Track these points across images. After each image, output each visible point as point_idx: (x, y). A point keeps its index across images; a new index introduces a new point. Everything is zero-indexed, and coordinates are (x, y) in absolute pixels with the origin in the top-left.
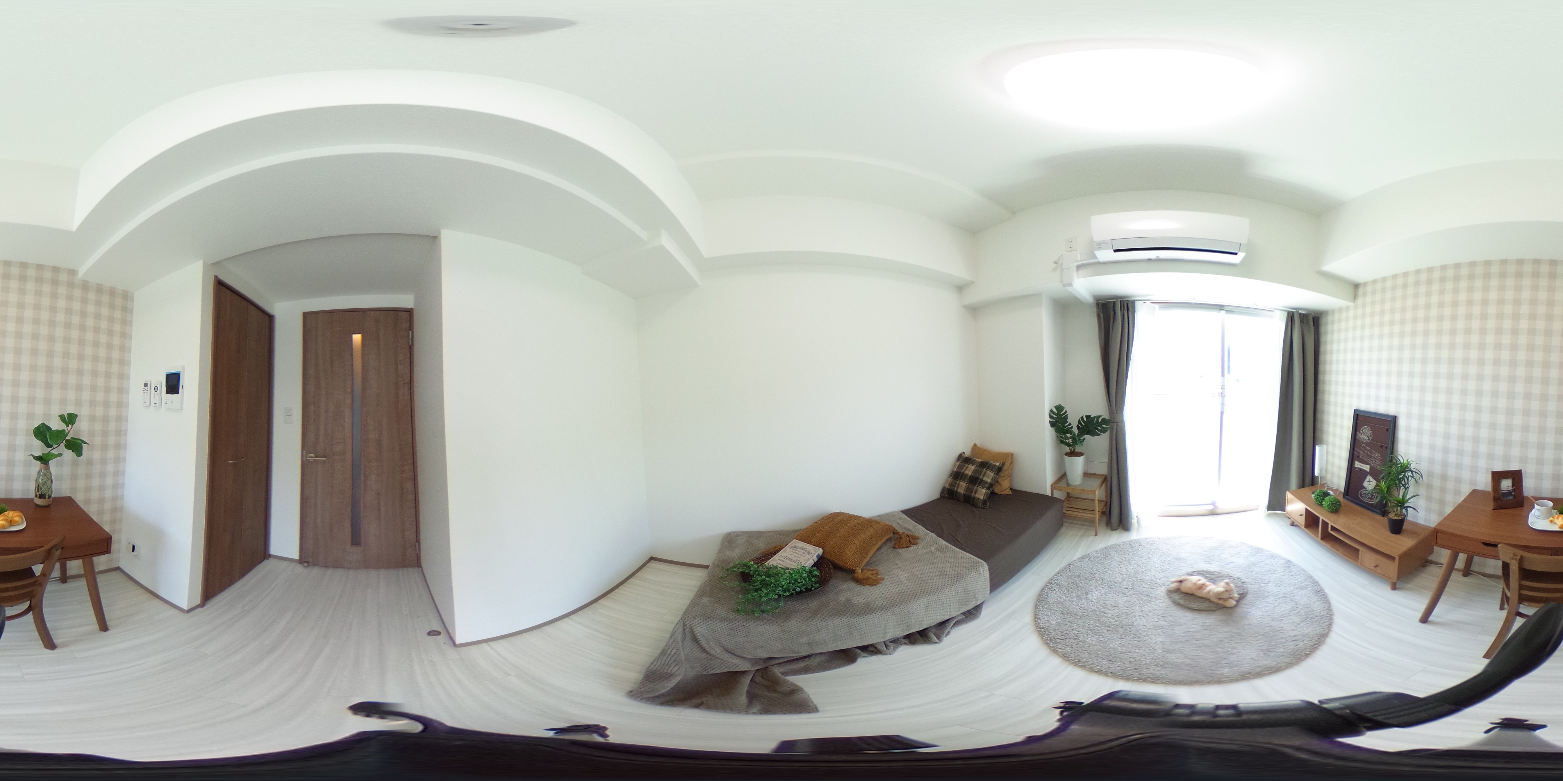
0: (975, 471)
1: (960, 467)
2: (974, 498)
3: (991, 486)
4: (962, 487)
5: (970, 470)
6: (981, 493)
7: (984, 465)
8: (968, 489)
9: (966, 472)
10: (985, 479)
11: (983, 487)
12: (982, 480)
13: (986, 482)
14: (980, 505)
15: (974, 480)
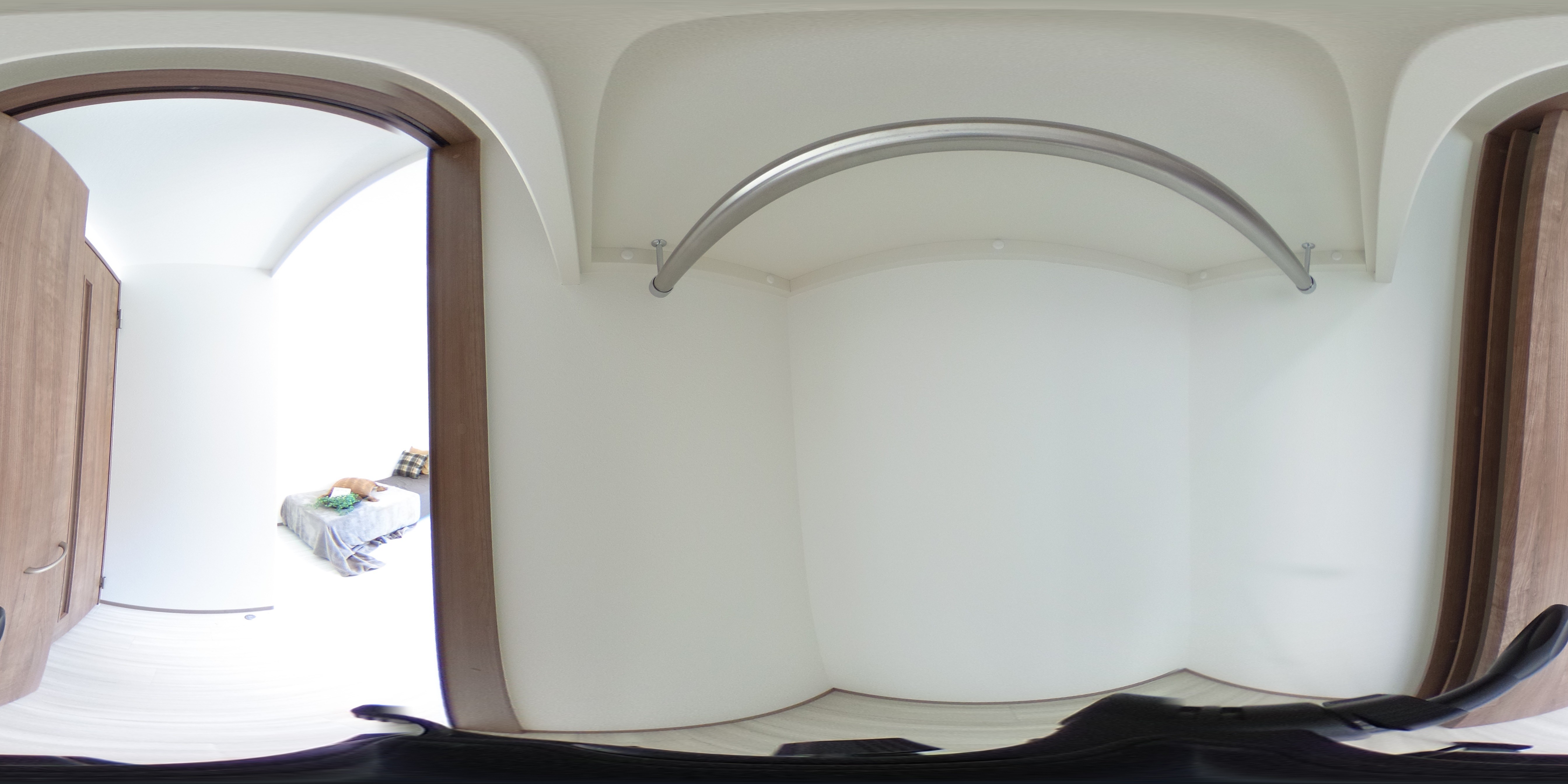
0: (412, 459)
1: (404, 457)
2: (412, 473)
3: (421, 468)
4: (405, 468)
5: (409, 459)
6: (416, 471)
7: (417, 456)
8: (409, 469)
9: (407, 460)
10: (418, 463)
11: (417, 467)
12: (416, 463)
13: (418, 465)
14: (415, 477)
15: (412, 464)
